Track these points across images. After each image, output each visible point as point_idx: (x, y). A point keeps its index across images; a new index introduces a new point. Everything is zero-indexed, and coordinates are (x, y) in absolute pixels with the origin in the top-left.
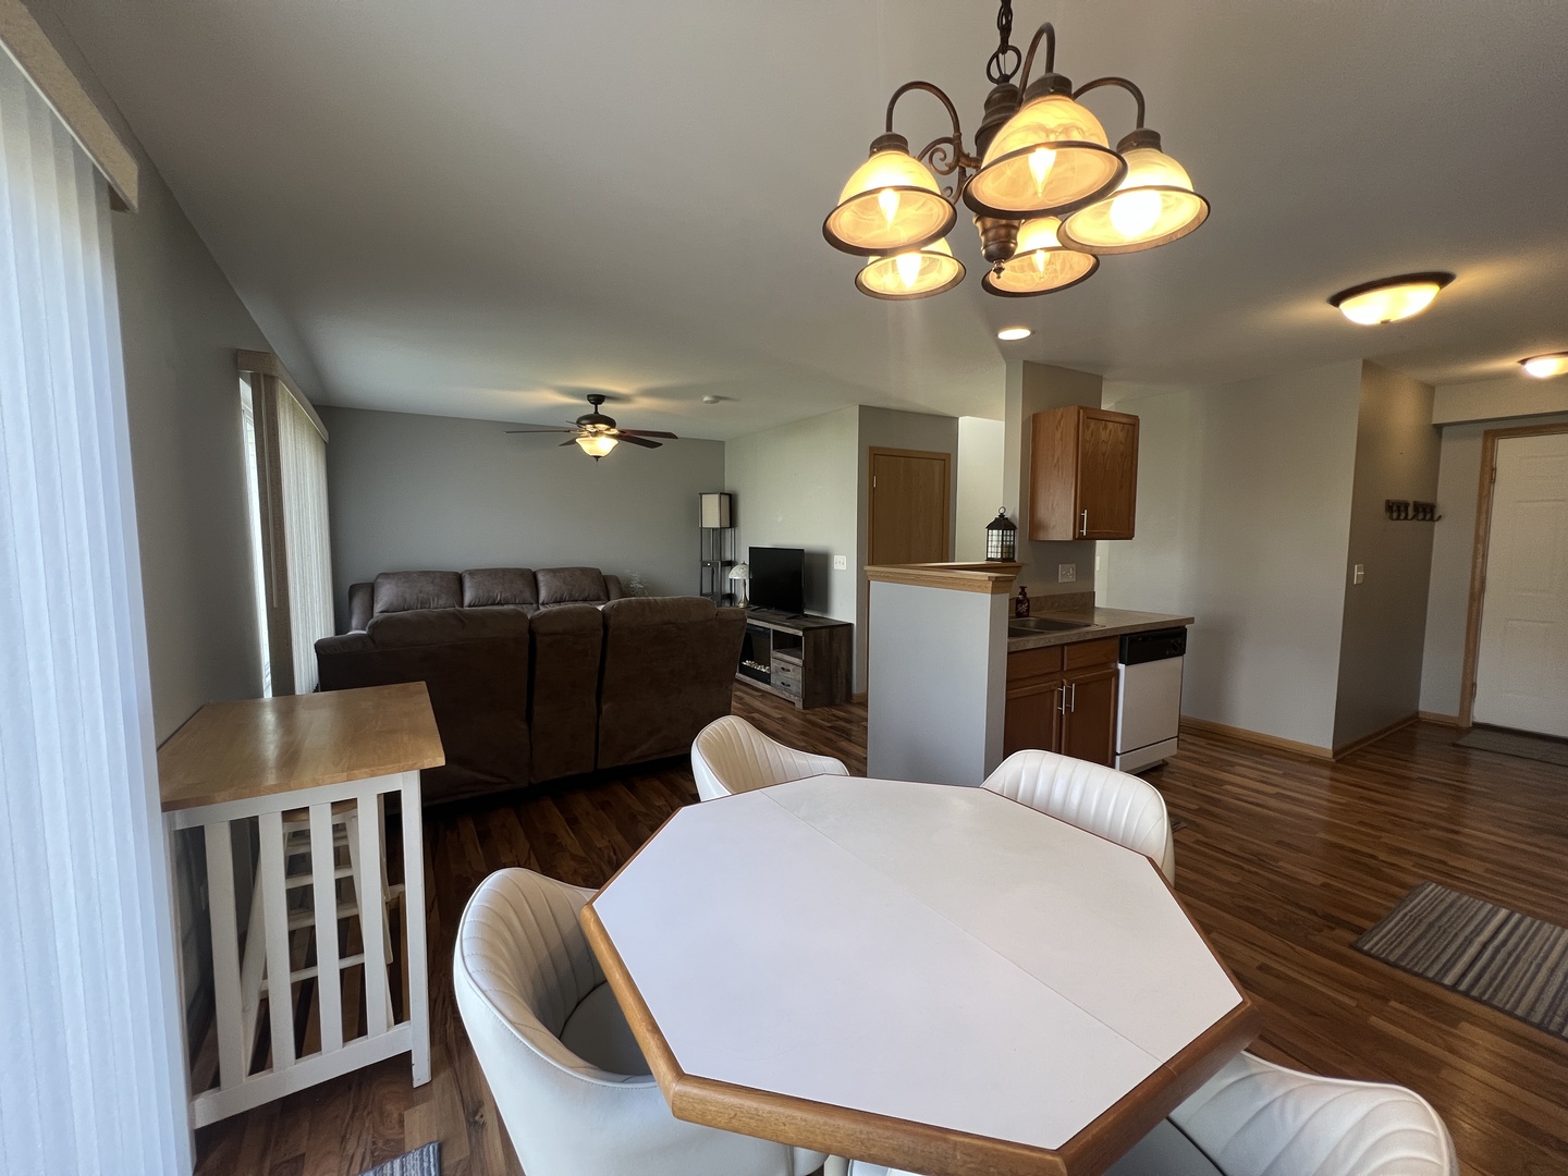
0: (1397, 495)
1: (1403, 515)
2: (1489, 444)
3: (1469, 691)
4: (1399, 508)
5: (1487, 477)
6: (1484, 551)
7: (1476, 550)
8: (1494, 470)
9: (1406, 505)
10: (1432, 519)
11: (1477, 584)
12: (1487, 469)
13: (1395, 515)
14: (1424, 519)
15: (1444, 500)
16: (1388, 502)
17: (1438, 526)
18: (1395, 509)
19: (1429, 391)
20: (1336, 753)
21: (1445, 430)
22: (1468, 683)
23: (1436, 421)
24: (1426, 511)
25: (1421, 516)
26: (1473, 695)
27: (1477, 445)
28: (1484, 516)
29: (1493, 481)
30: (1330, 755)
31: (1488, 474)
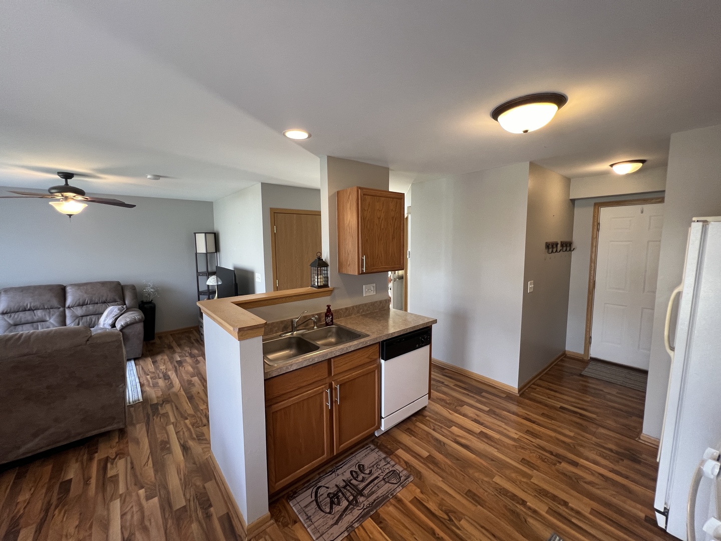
0: (552, 239)
1: (555, 250)
2: (596, 210)
3: (588, 340)
4: (553, 246)
5: (596, 227)
6: (594, 266)
7: (591, 266)
8: (599, 224)
9: (557, 244)
10: (570, 250)
11: (591, 284)
12: (596, 224)
13: (550, 250)
14: (566, 250)
15: (576, 240)
16: (546, 243)
17: (574, 254)
18: (551, 247)
19: (568, 181)
20: (520, 390)
21: (576, 202)
22: (588, 336)
23: (571, 197)
24: (567, 246)
25: (565, 249)
26: (590, 343)
27: (591, 210)
28: (594, 249)
29: (598, 230)
30: (516, 391)
31: (596, 226)
